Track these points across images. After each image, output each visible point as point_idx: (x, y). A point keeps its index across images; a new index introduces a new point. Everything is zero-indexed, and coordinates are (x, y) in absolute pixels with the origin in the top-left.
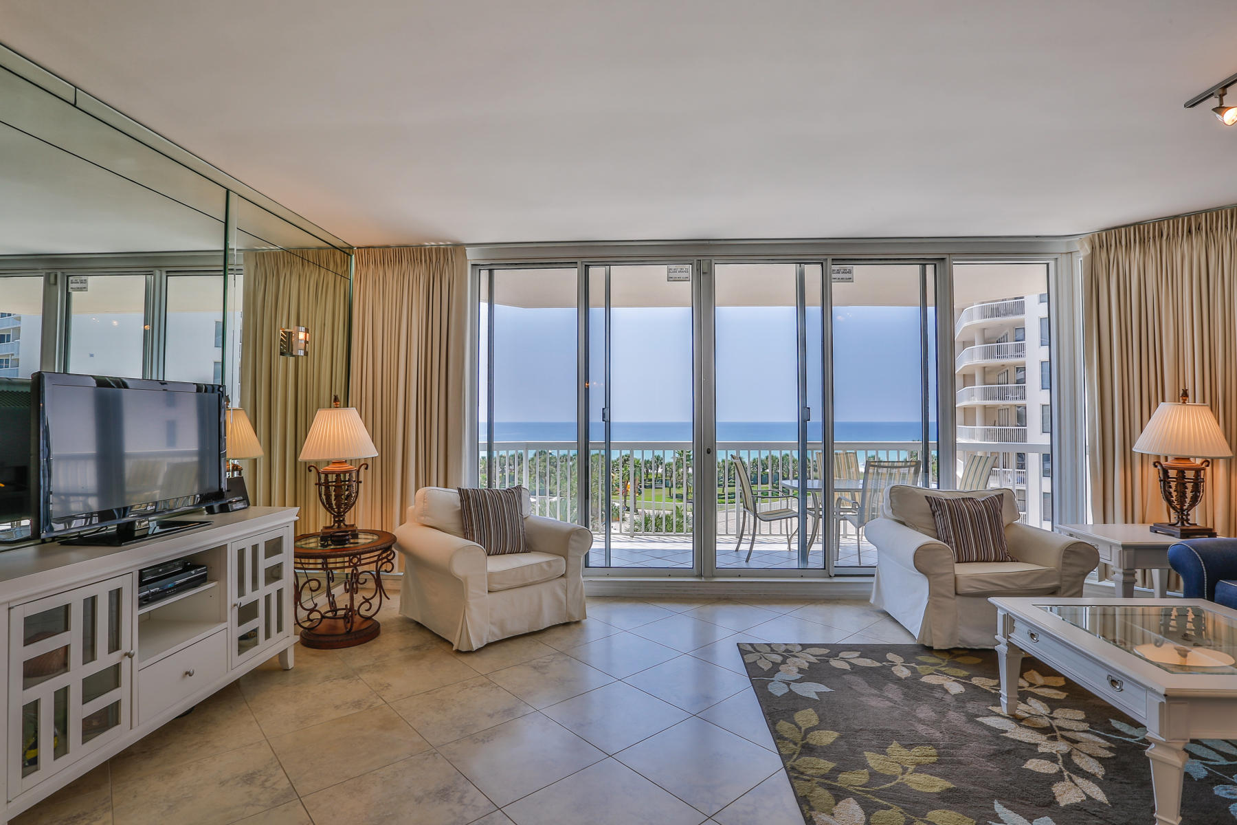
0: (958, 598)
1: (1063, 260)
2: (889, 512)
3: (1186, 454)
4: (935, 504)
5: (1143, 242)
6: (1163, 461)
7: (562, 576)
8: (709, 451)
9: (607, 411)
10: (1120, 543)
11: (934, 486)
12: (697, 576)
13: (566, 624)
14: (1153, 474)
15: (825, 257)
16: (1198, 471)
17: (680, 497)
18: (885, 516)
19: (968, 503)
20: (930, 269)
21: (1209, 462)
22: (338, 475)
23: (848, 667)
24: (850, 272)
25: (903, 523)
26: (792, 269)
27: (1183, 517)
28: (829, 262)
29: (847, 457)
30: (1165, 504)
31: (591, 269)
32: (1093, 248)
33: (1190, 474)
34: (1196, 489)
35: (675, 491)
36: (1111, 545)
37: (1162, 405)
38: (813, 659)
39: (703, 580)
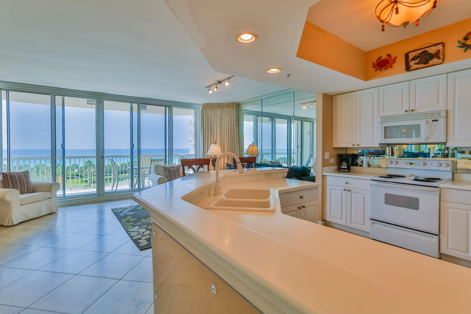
1: (198, 109)
2: (154, 172)
3: (215, 155)
4: (165, 168)
5: (212, 108)
7: (49, 198)
8: (102, 157)
9: (63, 145)
11: (167, 165)
12: (98, 195)
13: (51, 214)
15: (139, 102)
17: (86, 181)
18: (154, 173)
19: (173, 168)
20: (167, 108)
23: (141, 208)
24: (146, 107)
25: (158, 174)
26: (129, 104)
28: (140, 103)
29: (148, 159)
32: (203, 108)
35: (84, 179)
37: (212, 145)
38: (132, 208)
39: (100, 196)
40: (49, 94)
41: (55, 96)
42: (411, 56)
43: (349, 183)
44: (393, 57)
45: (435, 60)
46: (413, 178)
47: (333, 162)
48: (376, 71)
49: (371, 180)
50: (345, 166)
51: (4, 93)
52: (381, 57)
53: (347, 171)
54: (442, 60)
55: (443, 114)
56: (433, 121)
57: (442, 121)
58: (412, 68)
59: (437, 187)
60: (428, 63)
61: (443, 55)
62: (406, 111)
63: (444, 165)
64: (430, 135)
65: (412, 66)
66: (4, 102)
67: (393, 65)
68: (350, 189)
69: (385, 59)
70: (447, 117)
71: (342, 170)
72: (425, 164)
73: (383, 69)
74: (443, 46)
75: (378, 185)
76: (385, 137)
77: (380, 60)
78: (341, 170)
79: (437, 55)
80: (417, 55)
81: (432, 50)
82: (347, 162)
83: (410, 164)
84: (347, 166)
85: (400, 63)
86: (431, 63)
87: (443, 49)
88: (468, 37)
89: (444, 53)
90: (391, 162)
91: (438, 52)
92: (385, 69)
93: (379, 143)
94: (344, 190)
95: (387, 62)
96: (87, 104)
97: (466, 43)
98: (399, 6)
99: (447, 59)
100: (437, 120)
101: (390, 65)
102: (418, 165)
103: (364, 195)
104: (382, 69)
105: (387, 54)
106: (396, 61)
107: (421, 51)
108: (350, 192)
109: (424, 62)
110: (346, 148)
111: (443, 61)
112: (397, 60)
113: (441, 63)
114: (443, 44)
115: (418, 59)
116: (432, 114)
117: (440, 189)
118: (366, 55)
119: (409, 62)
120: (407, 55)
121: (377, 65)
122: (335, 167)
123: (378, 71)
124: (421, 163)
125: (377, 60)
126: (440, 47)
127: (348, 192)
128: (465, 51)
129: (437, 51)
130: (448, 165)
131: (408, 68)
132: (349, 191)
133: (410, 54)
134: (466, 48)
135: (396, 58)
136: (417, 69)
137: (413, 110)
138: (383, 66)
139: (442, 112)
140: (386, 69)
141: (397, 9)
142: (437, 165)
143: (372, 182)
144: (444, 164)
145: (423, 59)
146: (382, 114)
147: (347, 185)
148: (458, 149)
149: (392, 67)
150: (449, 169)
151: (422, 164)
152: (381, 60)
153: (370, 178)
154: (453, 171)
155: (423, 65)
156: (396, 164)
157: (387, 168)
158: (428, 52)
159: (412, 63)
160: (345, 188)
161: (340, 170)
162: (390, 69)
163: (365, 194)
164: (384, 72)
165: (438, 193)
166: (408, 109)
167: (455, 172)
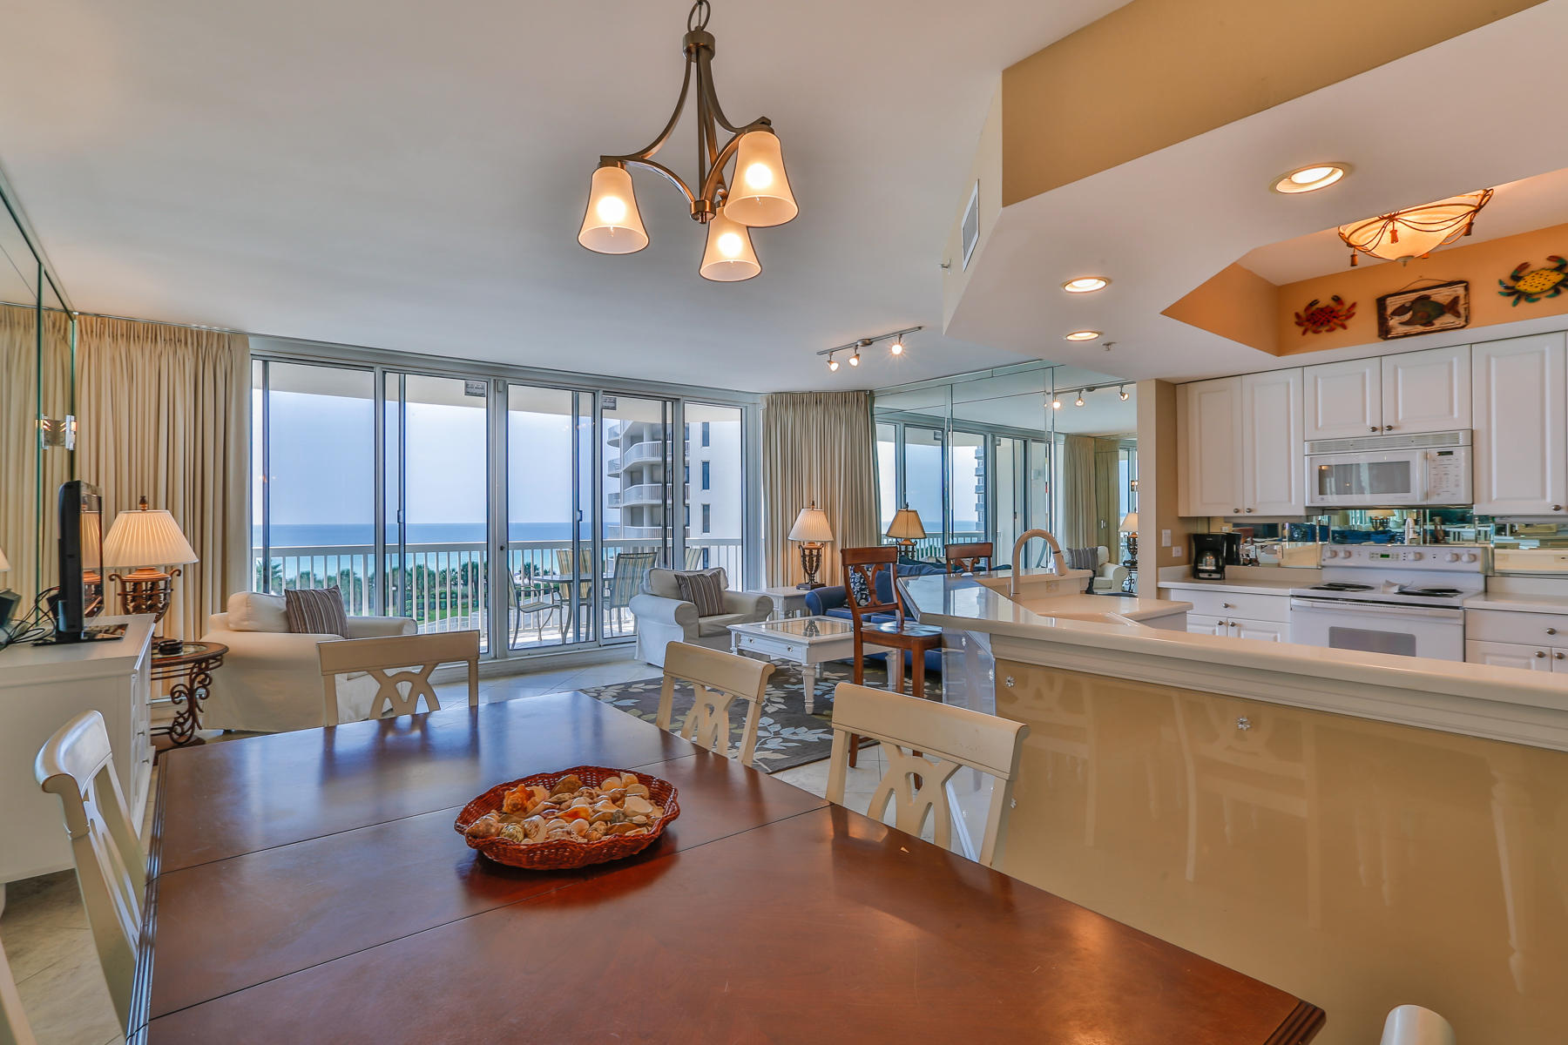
0: (702, 639)
1: (751, 408)
2: (648, 589)
3: (813, 540)
4: (681, 579)
5: (794, 405)
6: (802, 544)
8: (502, 549)
9: (402, 514)
10: (783, 595)
12: (493, 659)
14: (797, 553)
15: (595, 389)
16: (818, 549)
19: (702, 577)
20: (669, 404)
21: (824, 544)
22: (135, 584)
23: (642, 690)
24: (615, 402)
25: (658, 596)
26: (570, 395)
27: (812, 579)
28: (601, 393)
30: (803, 570)
31: (387, 375)
32: (768, 404)
33: (815, 552)
34: (818, 561)
36: (778, 597)
37: (802, 511)
39: (498, 661)
40: (371, 369)
41: (384, 373)
42: (1392, 304)
43: (1233, 607)
44: (1348, 304)
45: (1448, 319)
46: (1396, 590)
47: (1180, 554)
48: (1304, 333)
49: (1292, 596)
50: (1210, 565)
51: (257, 366)
52: (1315, 302)
53: (1218, 576)
54: (1464, 319)
55: (1463, 438)
56: (1441, 454)
57: (1461, 454)
58: (1393, 334)
59: (1457, 608)
60: (1433, 325)
61: (1465, 308)
62: (1374, 429)
63: (1465, 558)
64: (1435, 487)
65: (1395, 328)
66: (257, 395)
67: (1349, 323)
68: (1235, 621)
69: (1328, 307)
70: (1472, 445)
71: (1205, 575)
72: (1418, 556)
73: (1324, 329)
74: (1467, 288)
75: (1313, 607)
76: (1322, 492)
77: (1314, 308)
78: (1201, 575)
79: (1452, 307)
80: (1407, 305)
81: (1442, 296)
82: (1217, 553)
83: (1382, 556)
84: (1217, 565)
85: (1365, 319)
86: (1438, 323)
87: (1465, 295)
88: (1521, 275)
89: (1467, 303)
90: (1334, 554)
91: (1456, 300)
92: (1328, 331)
93: (1307, 505)
94: (1221, 624)
95: (1333, 314)
96: (467, 393)
97: (1517, 288)
98: (1398, 225)
99: (1474, 318)
100: (1450, 453)
101: (1340, 322)
102: (1401, 557)
103: (1273, 635)
104: (1320, 329)
105: (1330, 295)
106: (1354, 314)
107: (1414, 296)
108: (1235, 628)
109: (1424, 321)
110: (1209, 518)
111: (1467, 320)
112: (1357, 310)
113: (1463, 327)
114: (1465, 284)
115: (1409, 312)
116: (1438, 437)
117: (1465, 612)
118: (1278, 293)
119: (1387, 320)
120: (1381, 303)
121: (1308, 320)
122: (1185, 568)
123: (1310, 335)
124: (1410, 553)
125: (1307, 309)
126: (1460, 290)
127: (1229, 627)
128: (1515, 304)
129: (1452, 298)
130: (1474, 558)
131: (1384, 332)
132: (1233, 625)
133: (1389, 300)
134: (1518, 299)
135: (1354, 305)
136: (1406, 335)
137: (1390, 428)
138: (1322, 324)
139: (1461, 433)
140: (1331, 330)
141: (1394, 232)
142: (1448, 558)
143: (1295, 601)
144: (1464, 554)
145: (1419, 314)
146: (1311, 434)
147: (1229, 612)
148: (1497, 520)
149: (1344, 327)
150: (1477, 566)
151: (1411, 557)
152: (1318, 309)
153: (1290, 591)
154: (1486, 570)
155: (1420, 328)
156: (1345, 558)
157: (1323, 567)
158: (1432, 299)
159: (1393, 322)
160: (1223, 620)
161: (1195, 574)
162: (1339, 331)
163: (1276, 632)
164: (1324, 336)
165: (1461, 622)
166: (1377, 425)
167: (1490, 574)
